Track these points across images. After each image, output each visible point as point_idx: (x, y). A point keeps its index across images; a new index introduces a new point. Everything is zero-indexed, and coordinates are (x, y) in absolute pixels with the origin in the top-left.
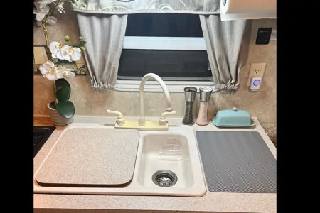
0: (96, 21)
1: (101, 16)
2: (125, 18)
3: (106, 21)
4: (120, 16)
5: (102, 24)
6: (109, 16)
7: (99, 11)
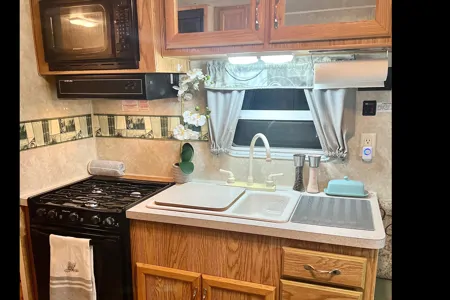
0: (220, 95)
1: (225, 92)
2: (243, 93)
3: (228, 95)
4: (240, 91)
5: (225, 97)
6: (230, 91)
7: (223, 88)
